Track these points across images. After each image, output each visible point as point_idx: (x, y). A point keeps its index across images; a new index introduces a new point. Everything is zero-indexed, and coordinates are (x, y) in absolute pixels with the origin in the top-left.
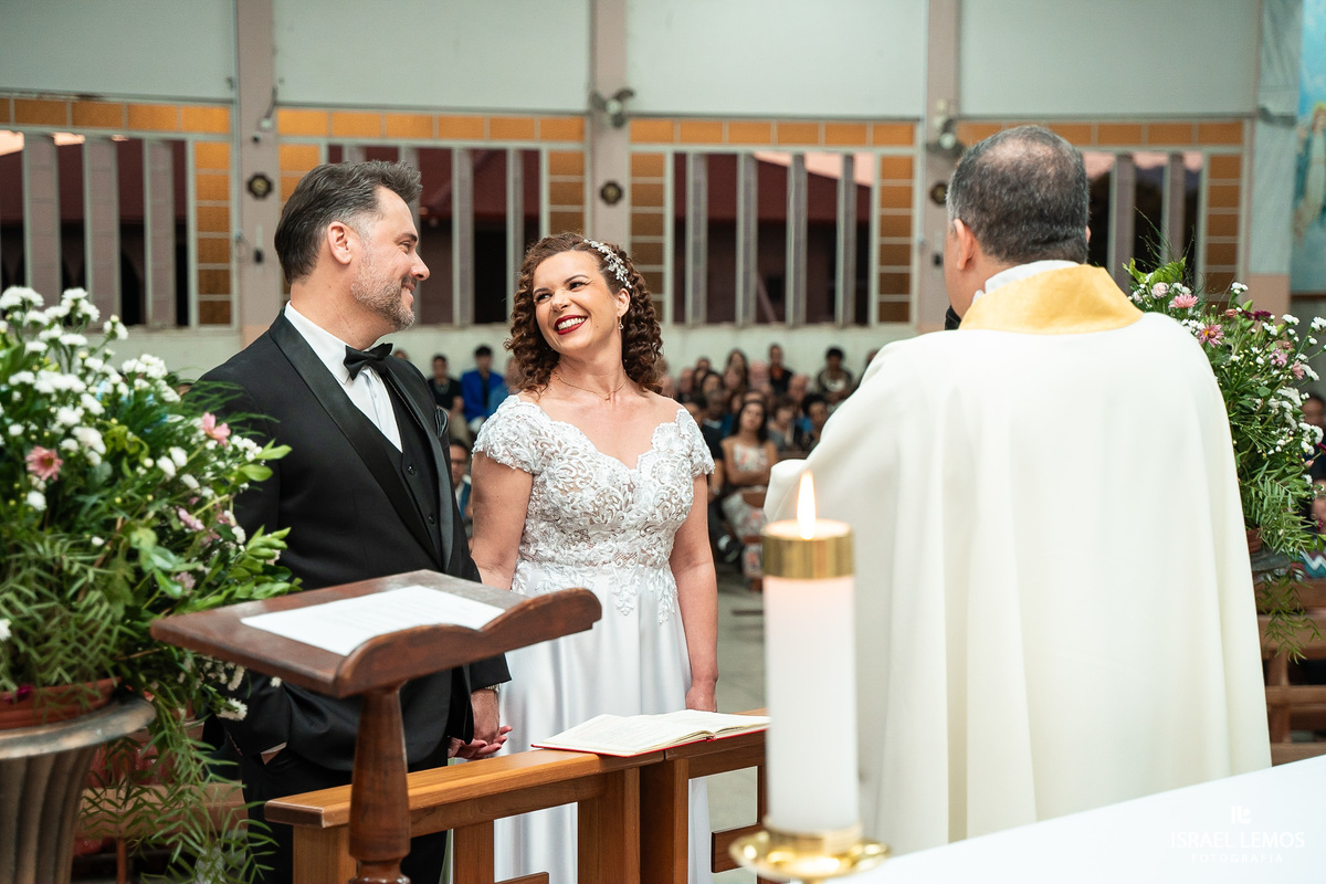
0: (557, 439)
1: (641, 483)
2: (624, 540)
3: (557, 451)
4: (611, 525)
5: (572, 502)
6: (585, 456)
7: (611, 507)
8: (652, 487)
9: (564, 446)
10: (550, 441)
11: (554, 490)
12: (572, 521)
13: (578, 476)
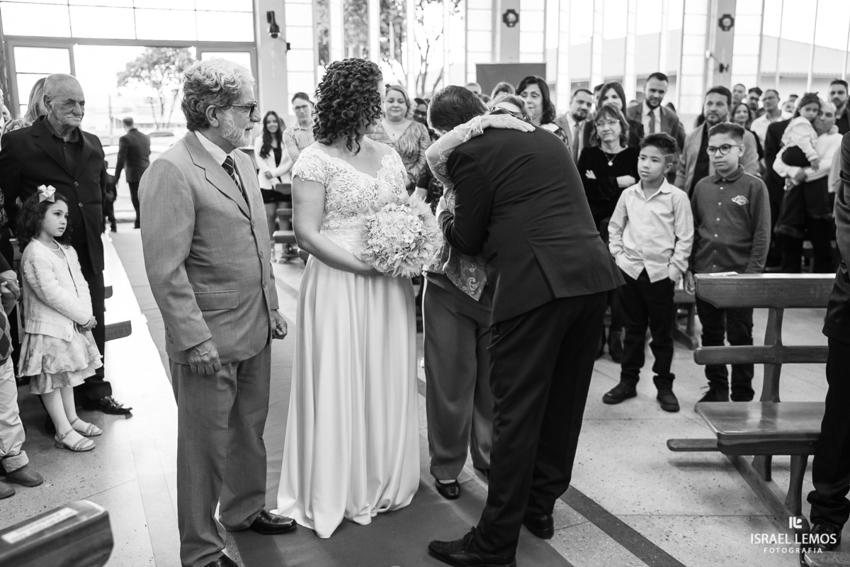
1: (381, 185)
3: (336, 172)
4: (368, 207)
5: (347, 197)
6: (351, 174)
7: (367, 198)
8: (387, 186)
9: (340, 169)
11: (336, 193)
12: (348, 208)
13: (348, 183)
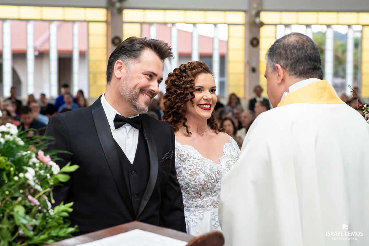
0: (186, 152)
1: (222, 170)
2: (215, 195)
3: (187, 158)
4: (211, 189)
5: (195, 180)
6: (199, 160)
7: (211, 181)
8: (226, 171)
9: (190, 156)
10: (183, 153)
11: (186, 175)
12: (194, 188)
13: (197, 168)
